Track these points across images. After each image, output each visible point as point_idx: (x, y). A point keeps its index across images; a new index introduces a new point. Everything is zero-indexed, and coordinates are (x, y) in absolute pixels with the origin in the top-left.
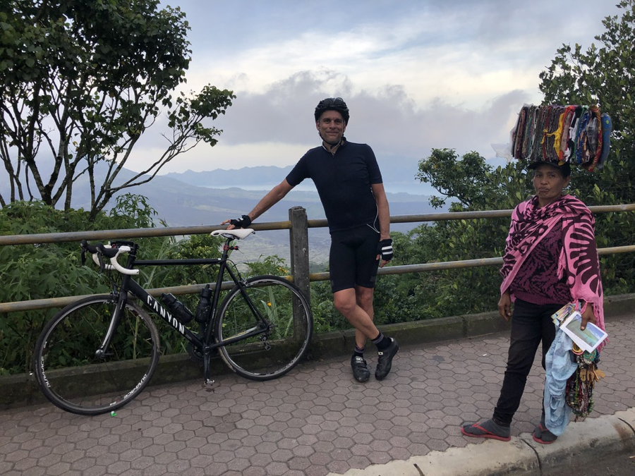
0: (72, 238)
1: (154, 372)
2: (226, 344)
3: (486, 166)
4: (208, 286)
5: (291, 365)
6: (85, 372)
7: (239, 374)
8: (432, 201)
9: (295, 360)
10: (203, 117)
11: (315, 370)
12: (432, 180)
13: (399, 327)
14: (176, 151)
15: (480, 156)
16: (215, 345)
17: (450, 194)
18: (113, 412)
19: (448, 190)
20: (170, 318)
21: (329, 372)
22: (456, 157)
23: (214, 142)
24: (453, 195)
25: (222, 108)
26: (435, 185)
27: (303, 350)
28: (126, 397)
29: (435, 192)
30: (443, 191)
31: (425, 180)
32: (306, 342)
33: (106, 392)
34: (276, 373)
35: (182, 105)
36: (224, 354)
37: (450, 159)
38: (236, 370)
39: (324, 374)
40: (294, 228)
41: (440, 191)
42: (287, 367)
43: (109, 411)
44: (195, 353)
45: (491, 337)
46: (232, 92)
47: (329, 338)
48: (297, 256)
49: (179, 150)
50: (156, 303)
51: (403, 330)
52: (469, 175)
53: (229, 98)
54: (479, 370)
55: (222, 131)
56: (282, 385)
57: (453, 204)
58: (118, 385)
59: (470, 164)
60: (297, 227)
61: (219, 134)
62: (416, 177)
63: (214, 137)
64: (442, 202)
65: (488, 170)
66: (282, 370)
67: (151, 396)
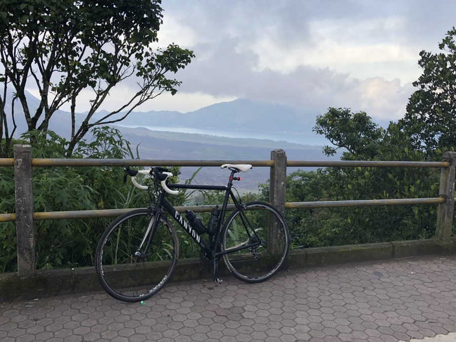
0: (114, 163)
1: (172, 274)
2: (229, 252)
4: (217, 207)
5: (270, 274)
9: (273, 271)
11: (286, 278)
13: (346, 248)
16: (221, 253)
18: (142, 302)
20: (190, 230)
21: (297, 279)
23: (174, 92)
25: (182, 64)
27: (280, 264)
28: (151, 291)
34: (259, 278)
36: (227, 260)
38: (233, 272)
39: (294, 282)
40: (276, 166)
42: (268, 275)
43: (139, 300)
44: (205, 258)
45: (412, 260)
46: (192, 52)
47: (295, 254)
48: (277, 188)
49: (149, 97)
51: (349, 251)
54: (412, 284)
55: (181, 82)
56: (266, 288)
60: (279, 165)
61: (179, 85)
63: (175, 87)
66: (263, 277)
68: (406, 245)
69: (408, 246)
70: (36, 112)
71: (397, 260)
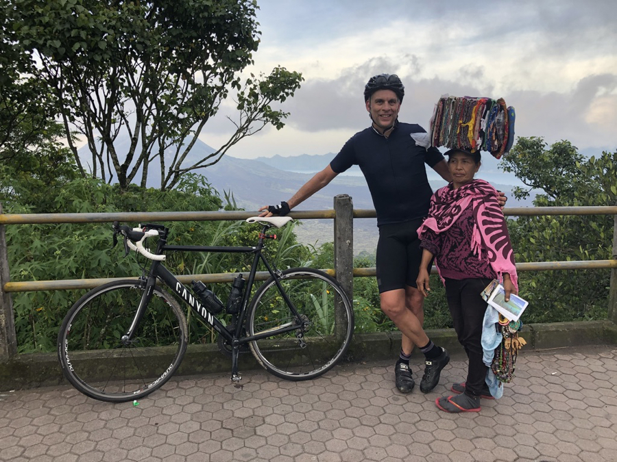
1: (180, 362)
2: (256, 338)
3: (578, 156)
4: (241, 276)
5: (327, 366)
6: (115, 356)
7: (269, 370)
8: (515, 192)
9: (332, 362)
10: (271, 100)
11: (354, 373)
12: (517, 169)
14: (242, 134)
15: (572, 145)
16: (246, 339)
17: (536, 186)
18: (135, 401)
19: (533, 181)
20: (199, 307)
21: (370, 377)
22: (544, 146)
23: (280, 126)
24: (538, 187)
25: (290, 91)
26: (520, 175)
27: (342, 350)
28: (150, 386)
29: (518, 183)
30: (528, 182)
31: (509, 169)
32: (345, 343)
33: (134, 378)
34: (311, 373)
35: (252, 86)
36: (255, 348)
37: (537, 148)
38: (268, 367)
39: (364, 380)
40: (337, 218)
41: (524, 182)
42: (323, 368)
43: (132, 399)
44: (225, 346)
45: (564, 352)
46: (301, 74)
47: (373, 340)
48: (340, 248)
49: (244, 134)
50: (185, 291)
52: (557, 164)
53: (297, 80)
54: (545, 392)
55: (289, 113)
56: (315, 388)
57: (538, 196)
58: (147, 372)
59: (560, 154)
60: (341, 216)
61: (286, 117)
62: (500, 166)
63: (282, 120)
64: (526, 193)
65: (580, 161)
66: (317, 371)
67: (178, 387)
68: (554, 329)
69: (557, 331)
70: (126, 158)
71: (539, 352)
